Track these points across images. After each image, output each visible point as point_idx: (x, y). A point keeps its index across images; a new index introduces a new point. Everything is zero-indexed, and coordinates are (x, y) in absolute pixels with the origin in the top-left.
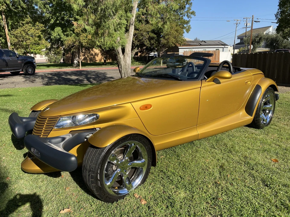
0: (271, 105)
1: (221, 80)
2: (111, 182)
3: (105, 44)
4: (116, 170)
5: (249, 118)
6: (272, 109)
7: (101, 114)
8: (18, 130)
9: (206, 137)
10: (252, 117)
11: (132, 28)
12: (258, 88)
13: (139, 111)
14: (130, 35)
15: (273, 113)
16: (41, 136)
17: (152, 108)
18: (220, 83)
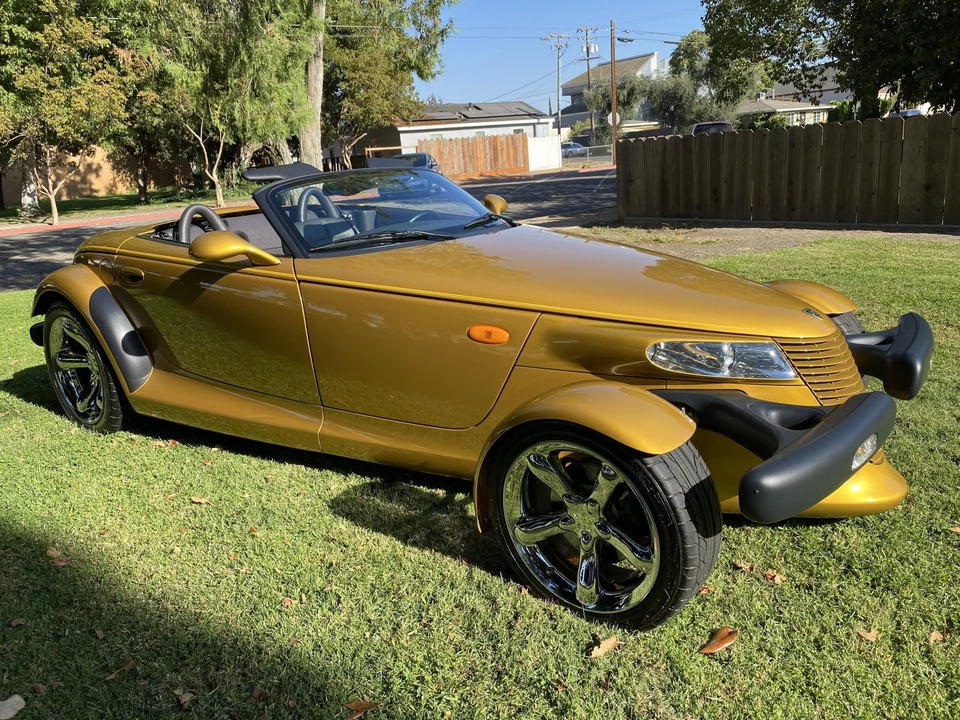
11: (317, 69)
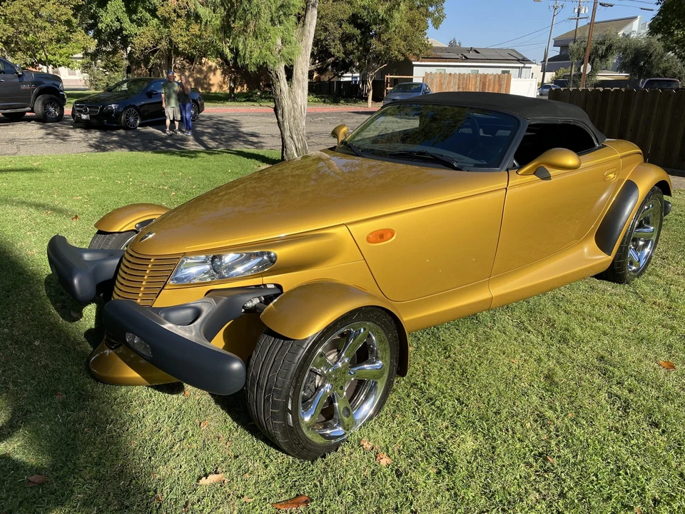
0: (652, 228)
1: (552, 172)
2: (312, 416)
3: (247, 56)
4: (323, 386)
5: (603, 259)
6: (654, 238)
7: (280, 253)
8: (80, 282)
9: (506, 305)
10: (611, 258)
12: (630, 187)
13: (364, 245)
14: (307, 33)
15: (654, 247)
16: (139, 301)
17: (394, 238)
18: (548, 178)
